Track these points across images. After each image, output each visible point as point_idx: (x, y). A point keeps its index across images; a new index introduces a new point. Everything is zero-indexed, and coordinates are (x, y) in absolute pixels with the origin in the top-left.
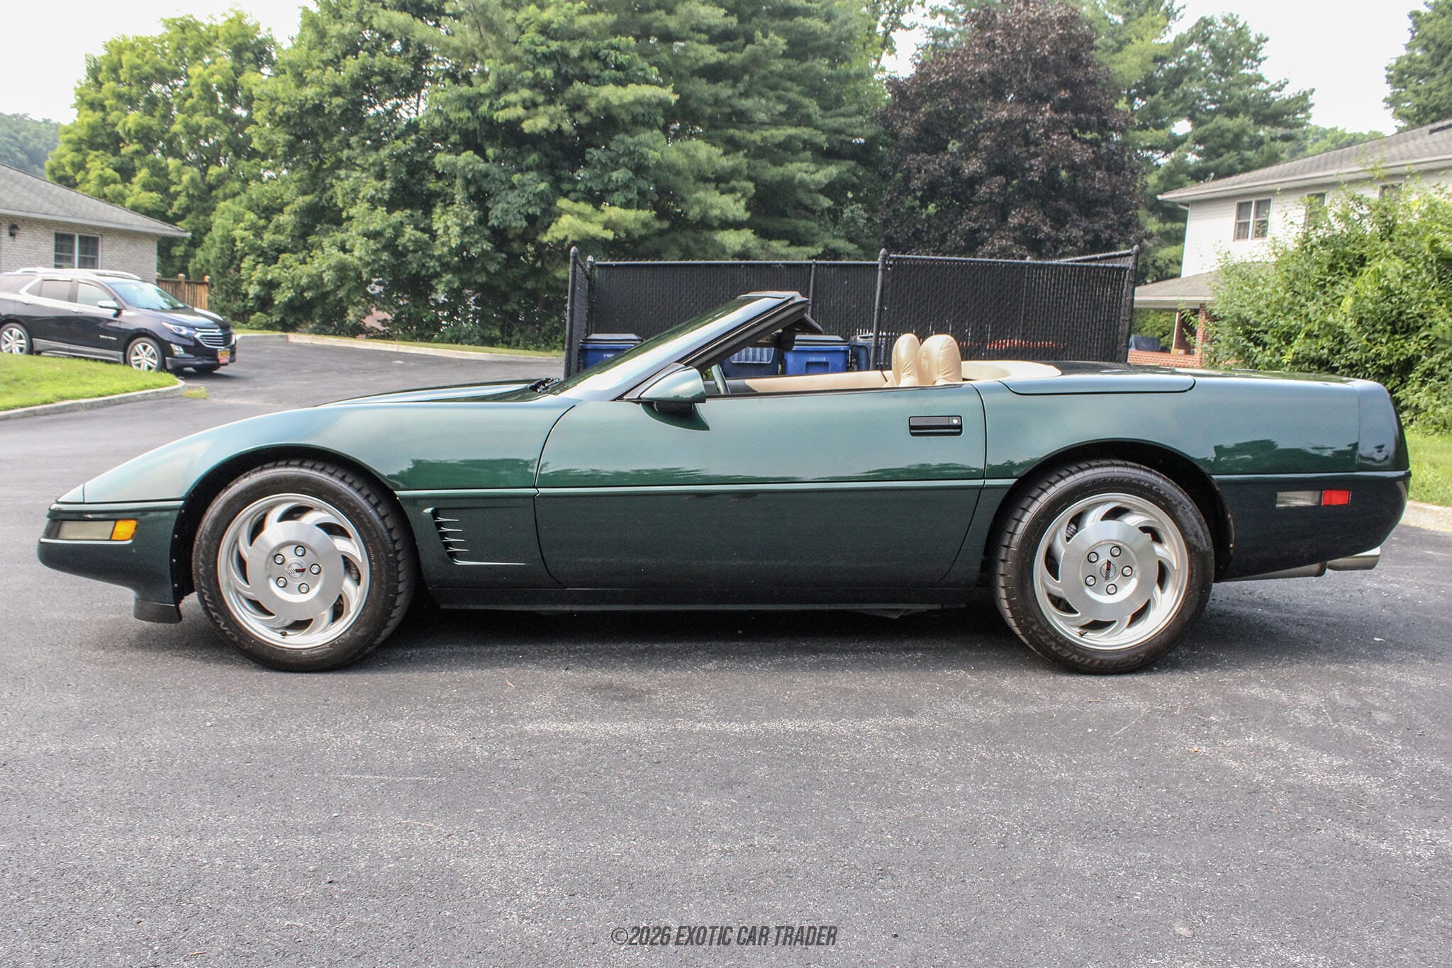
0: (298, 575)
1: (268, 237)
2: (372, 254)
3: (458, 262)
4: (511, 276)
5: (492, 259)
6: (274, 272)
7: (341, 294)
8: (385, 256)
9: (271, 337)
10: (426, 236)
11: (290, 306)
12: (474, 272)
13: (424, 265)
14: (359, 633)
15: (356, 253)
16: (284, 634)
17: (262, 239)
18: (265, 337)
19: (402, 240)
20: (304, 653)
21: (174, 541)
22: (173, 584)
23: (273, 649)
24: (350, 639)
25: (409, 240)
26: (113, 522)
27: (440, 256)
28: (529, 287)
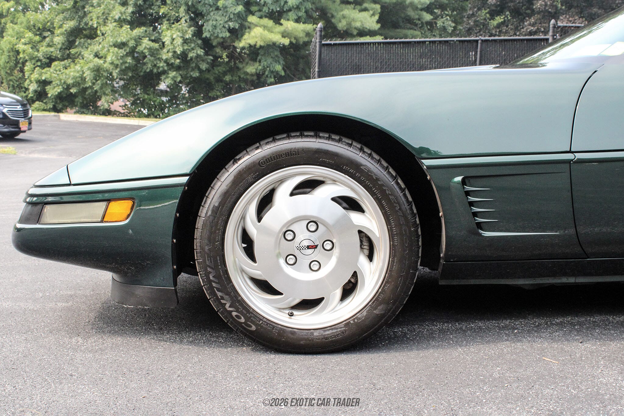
0: (310, 251)
1: (43, 49)
2: (121, 59)
3: (180, 62)
4: (217, 72)
5: (203, 61)
6: (47, 74)
7: (96, 88)
8: (129, 60)
9: (49, 116)
10: (156, 45)
11: (60, 97)
12: (190, 69)
13: (155, 65)
14: (376, 312)
15: (109, 59)
16: (291, 315)
17: (38, 51)
18: (44, 116)
19: (140, 49)
20: (316, 334)
21: (177, 220)
22: (173, 266)
23: (282, 330)
24: (367, 317)
25: (145, 48)
26: (103, 204)
27: (167, 59)
28: (227, 80)
